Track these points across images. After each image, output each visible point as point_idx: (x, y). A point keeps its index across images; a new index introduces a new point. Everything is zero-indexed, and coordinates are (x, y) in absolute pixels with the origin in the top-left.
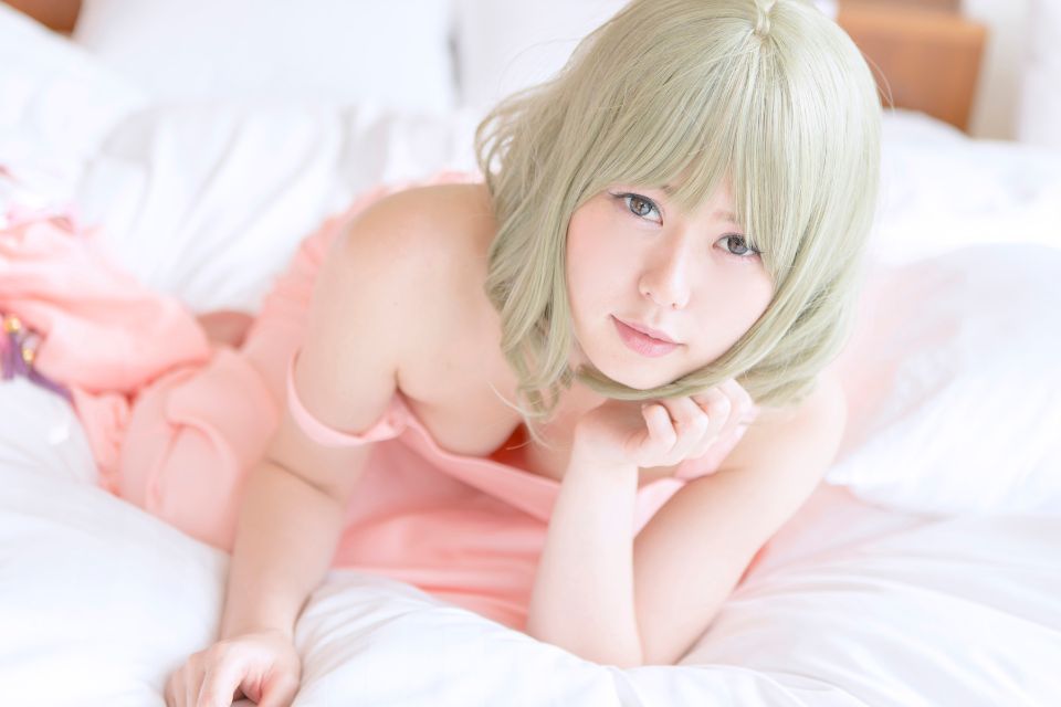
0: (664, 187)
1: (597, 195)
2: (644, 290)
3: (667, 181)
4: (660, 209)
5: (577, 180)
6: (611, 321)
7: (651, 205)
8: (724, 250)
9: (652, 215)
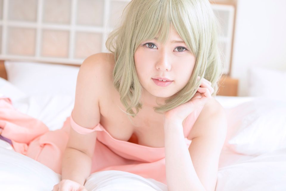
1: (139, 46)
2: (157, 68)
3: (155, 36)
4: (156, 45)
5: (132, 44)
6: (152, 80)
7: (154, 45)
8: (176, 51)
9: (155, 47)
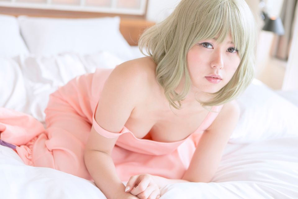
0: (214, 38)
1: (195, 45)
4: (212, 45)
7: (209, 44)
